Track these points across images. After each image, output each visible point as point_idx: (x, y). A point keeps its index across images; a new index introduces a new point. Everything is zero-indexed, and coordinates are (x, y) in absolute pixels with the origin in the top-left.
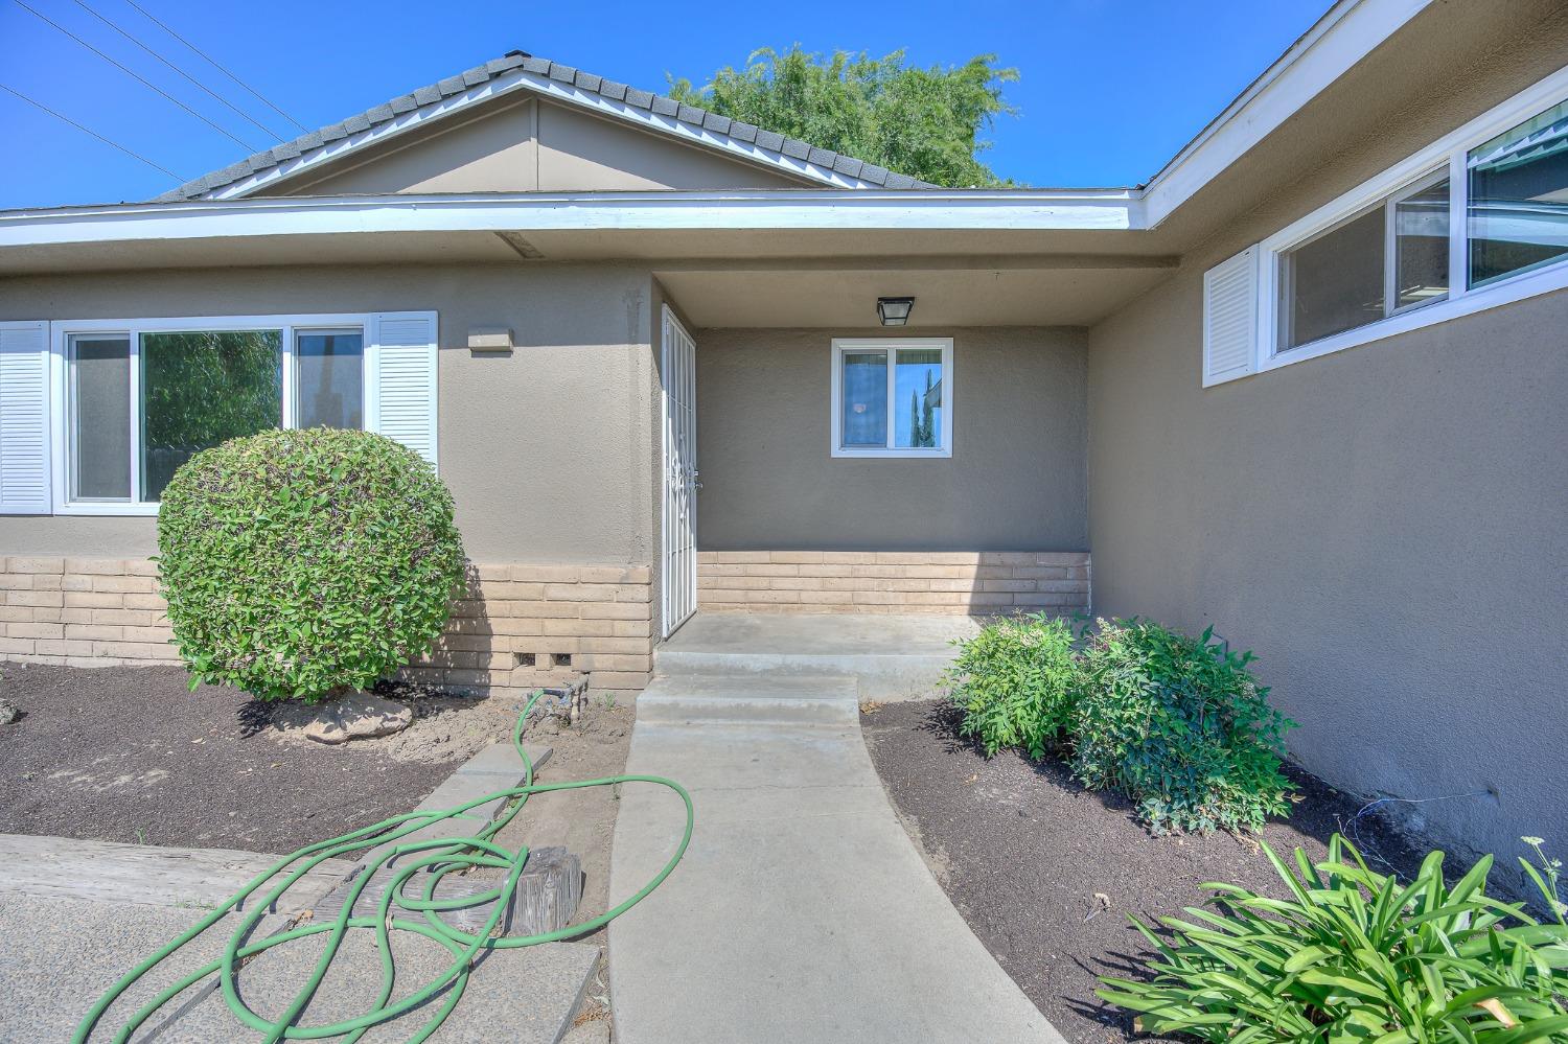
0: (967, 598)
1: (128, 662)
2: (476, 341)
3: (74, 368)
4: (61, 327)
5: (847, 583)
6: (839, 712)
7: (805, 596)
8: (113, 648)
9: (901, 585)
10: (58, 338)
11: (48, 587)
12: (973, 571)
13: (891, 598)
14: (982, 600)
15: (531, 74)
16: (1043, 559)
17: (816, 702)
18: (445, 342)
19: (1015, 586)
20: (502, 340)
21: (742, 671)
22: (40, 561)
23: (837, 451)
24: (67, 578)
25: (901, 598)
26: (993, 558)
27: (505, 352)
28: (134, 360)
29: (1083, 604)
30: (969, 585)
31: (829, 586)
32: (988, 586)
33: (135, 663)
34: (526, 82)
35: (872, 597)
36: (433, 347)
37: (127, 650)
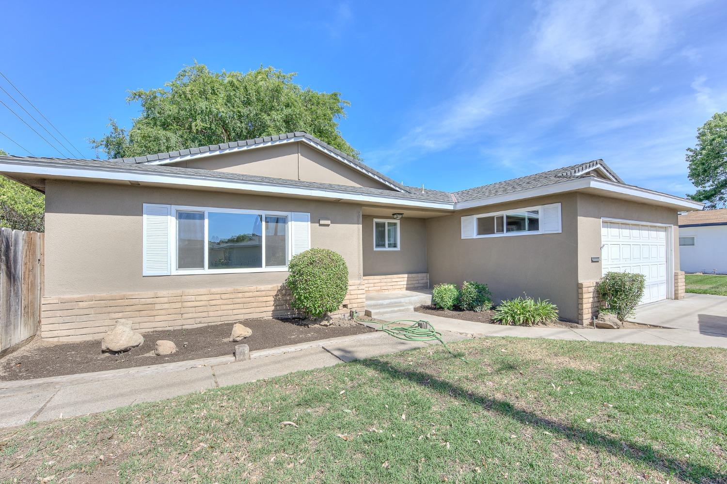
0: (405, 286)
1: (210, 324)
2: (322, 222)
3: (177, 221)
4: (174, 208)
5: (379, 284)
6: (410, 309)
7: (370, 289)
8: (203, 320)
9: (391, 284)
10: (174, 212)
11: (175, 301)
12: (406, 279)
13: (389, 287)
14: (409, 286)
15: (306, 138)
16: (420, 275)
17: (406, 307)
18: (312, 222)
19: (414, 282)
20: (328, 222)
21: (382, 305)
22: (172, 292)
23: (375, 249)
24: (183, 297)
25: (391, 287)
26: (410, 275)
27: (328, 225)
28: (206, 221)
29: (427, 286)
30: (405, 283)
31: (375, 285)
32: (409, 283)
33: (213, 324)
34: (304, 140)
35: (385, 288)
36: (309, 223)
37: (209, 320)
